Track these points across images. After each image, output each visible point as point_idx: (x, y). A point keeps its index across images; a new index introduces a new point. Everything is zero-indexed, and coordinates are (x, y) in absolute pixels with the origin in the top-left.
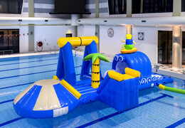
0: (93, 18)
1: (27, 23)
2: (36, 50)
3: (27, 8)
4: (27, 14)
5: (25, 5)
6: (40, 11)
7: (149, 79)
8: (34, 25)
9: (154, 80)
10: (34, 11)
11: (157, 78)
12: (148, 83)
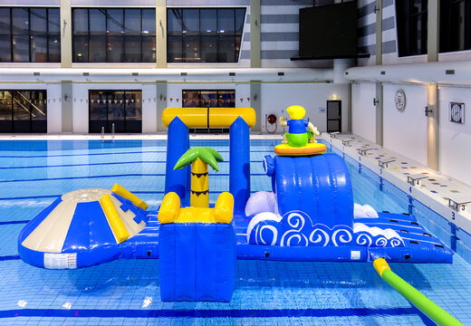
0: (373, 65)
1: (248, 79)
2: (264, 130)
3: (247, 52)
4: (249, 61)
5: (245, 46)
6: (272, 55)
7: (341, 237)
8: (260, 81)
9: (361, 241)
10: (261, 57)
11: (374, 239)
12: (336, 245)
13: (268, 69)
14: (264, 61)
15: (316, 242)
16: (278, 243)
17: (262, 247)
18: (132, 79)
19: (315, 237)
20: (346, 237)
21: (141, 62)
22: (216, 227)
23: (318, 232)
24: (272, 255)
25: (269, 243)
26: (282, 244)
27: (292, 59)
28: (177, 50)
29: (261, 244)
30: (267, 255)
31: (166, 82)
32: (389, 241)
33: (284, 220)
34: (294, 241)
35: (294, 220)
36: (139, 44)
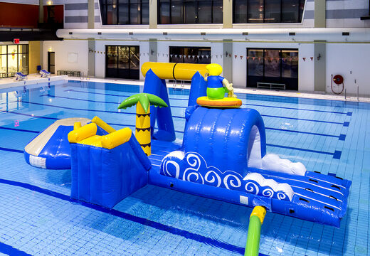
2: (329, 89)
3: (311, 12)
4: (312, 21)
5: (309, 6)
6: (339, 15)
7: (231, 181)
8: (325, 41)
9: (249, 188)
10: (326, 16)
11: (261, 189)
12: (228, 188)
13: (333, 29)
14: (330, 21)
15: (211, 182)
16: (181, 177)
17: (169, 179)
18: (201, 38)
19: (210, 178)
20: (236, 183)
21: (212, 23)
22: (102, 151)
23: (212, 174)
24: (176, 186)
25: (174, 176)
26: (184, 179)
27: (362, 19)
28: (242, 11)
29: (168, 175)
30: (172, 185)
31: (231, 40)
32: (275, 193)
33: (185, 159)
34: (193, 178)
35: (192, 160)
36: (210, 7)
